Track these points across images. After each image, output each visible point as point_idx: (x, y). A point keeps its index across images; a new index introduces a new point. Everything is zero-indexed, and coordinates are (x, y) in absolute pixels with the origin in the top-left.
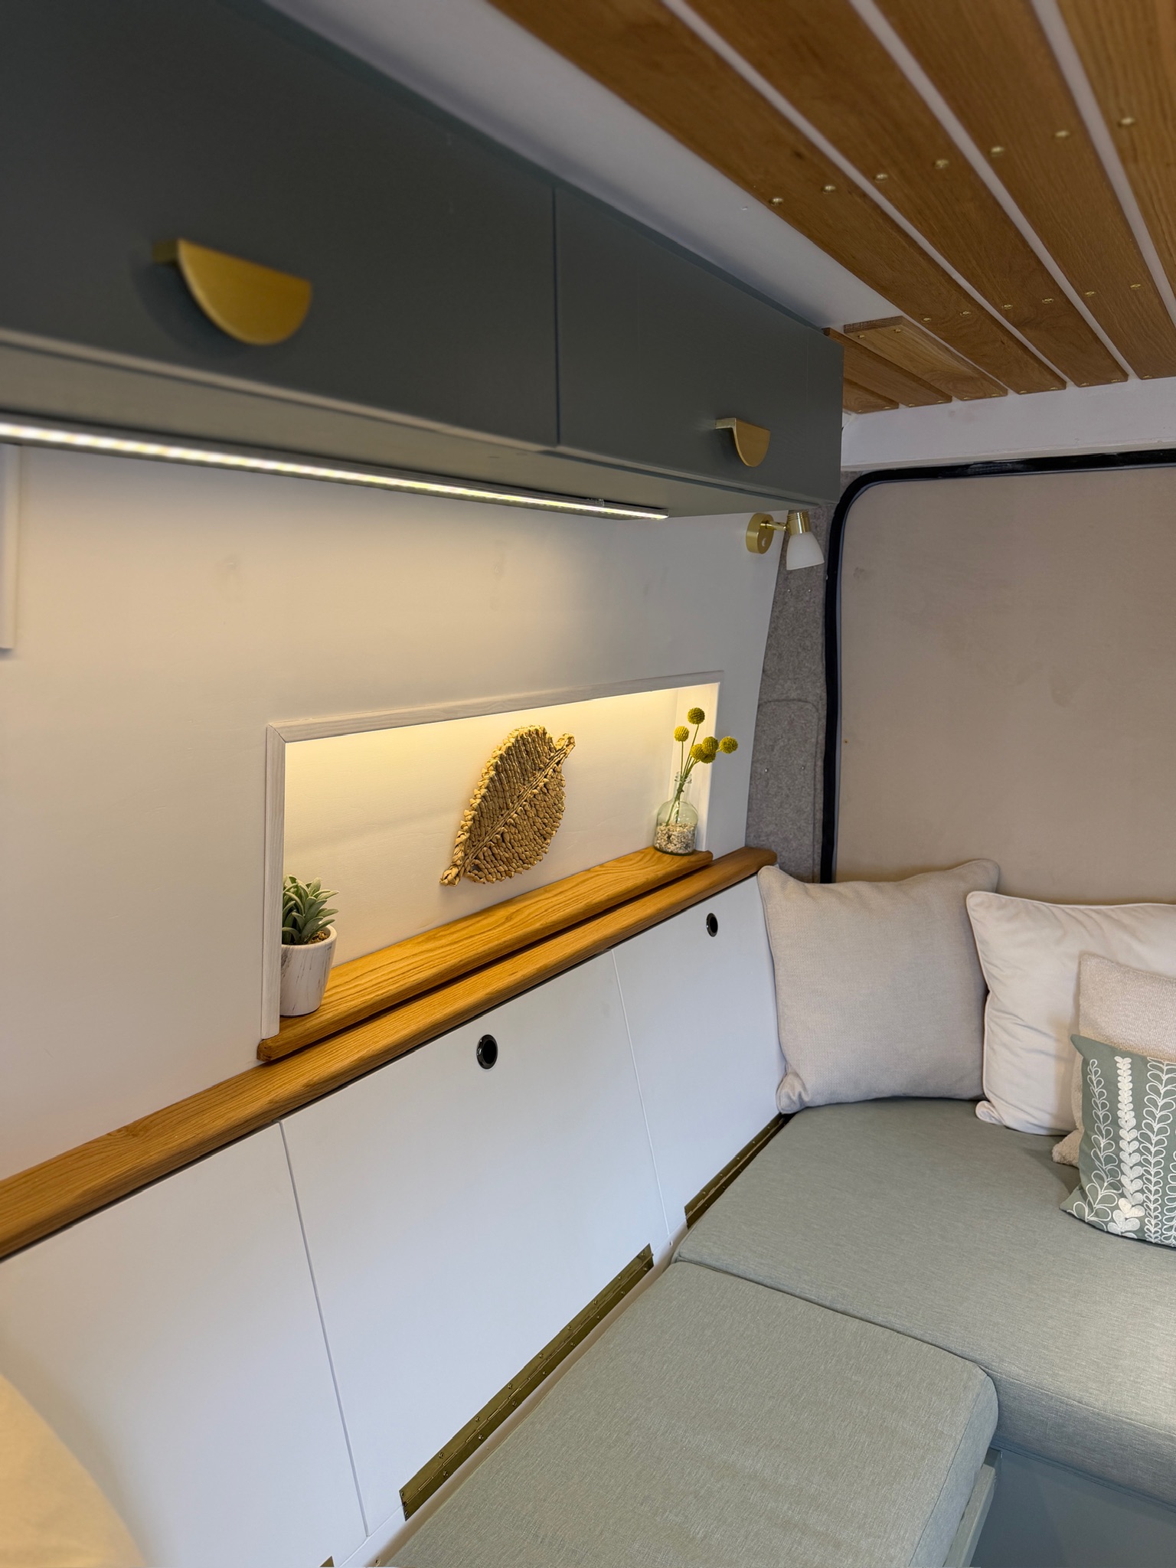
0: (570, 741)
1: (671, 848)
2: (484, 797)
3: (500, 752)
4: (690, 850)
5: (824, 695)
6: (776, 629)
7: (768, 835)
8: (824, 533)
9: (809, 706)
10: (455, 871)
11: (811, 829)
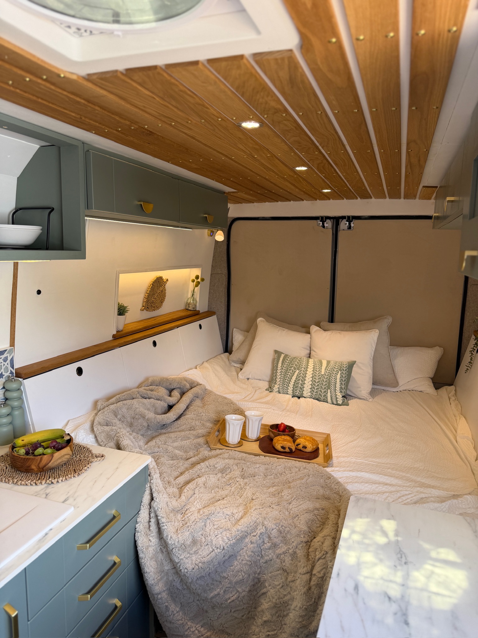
0: (167, 280)
1: (190, 309)
2: (150, 291)
3: (153, 281)
4: (195, 310)
5: (227, 273)
6: (215, 255)
7: (213, 308)
8: (226, 232)
9: (223, 275)
10: (144, 308)
11: (224, 307)
